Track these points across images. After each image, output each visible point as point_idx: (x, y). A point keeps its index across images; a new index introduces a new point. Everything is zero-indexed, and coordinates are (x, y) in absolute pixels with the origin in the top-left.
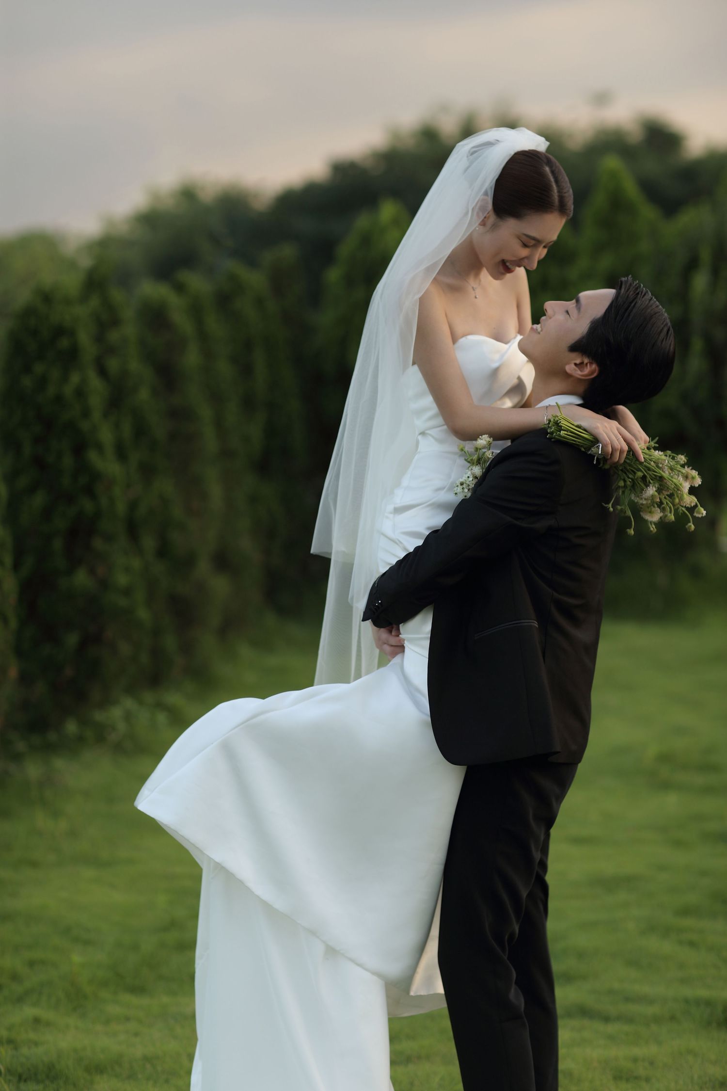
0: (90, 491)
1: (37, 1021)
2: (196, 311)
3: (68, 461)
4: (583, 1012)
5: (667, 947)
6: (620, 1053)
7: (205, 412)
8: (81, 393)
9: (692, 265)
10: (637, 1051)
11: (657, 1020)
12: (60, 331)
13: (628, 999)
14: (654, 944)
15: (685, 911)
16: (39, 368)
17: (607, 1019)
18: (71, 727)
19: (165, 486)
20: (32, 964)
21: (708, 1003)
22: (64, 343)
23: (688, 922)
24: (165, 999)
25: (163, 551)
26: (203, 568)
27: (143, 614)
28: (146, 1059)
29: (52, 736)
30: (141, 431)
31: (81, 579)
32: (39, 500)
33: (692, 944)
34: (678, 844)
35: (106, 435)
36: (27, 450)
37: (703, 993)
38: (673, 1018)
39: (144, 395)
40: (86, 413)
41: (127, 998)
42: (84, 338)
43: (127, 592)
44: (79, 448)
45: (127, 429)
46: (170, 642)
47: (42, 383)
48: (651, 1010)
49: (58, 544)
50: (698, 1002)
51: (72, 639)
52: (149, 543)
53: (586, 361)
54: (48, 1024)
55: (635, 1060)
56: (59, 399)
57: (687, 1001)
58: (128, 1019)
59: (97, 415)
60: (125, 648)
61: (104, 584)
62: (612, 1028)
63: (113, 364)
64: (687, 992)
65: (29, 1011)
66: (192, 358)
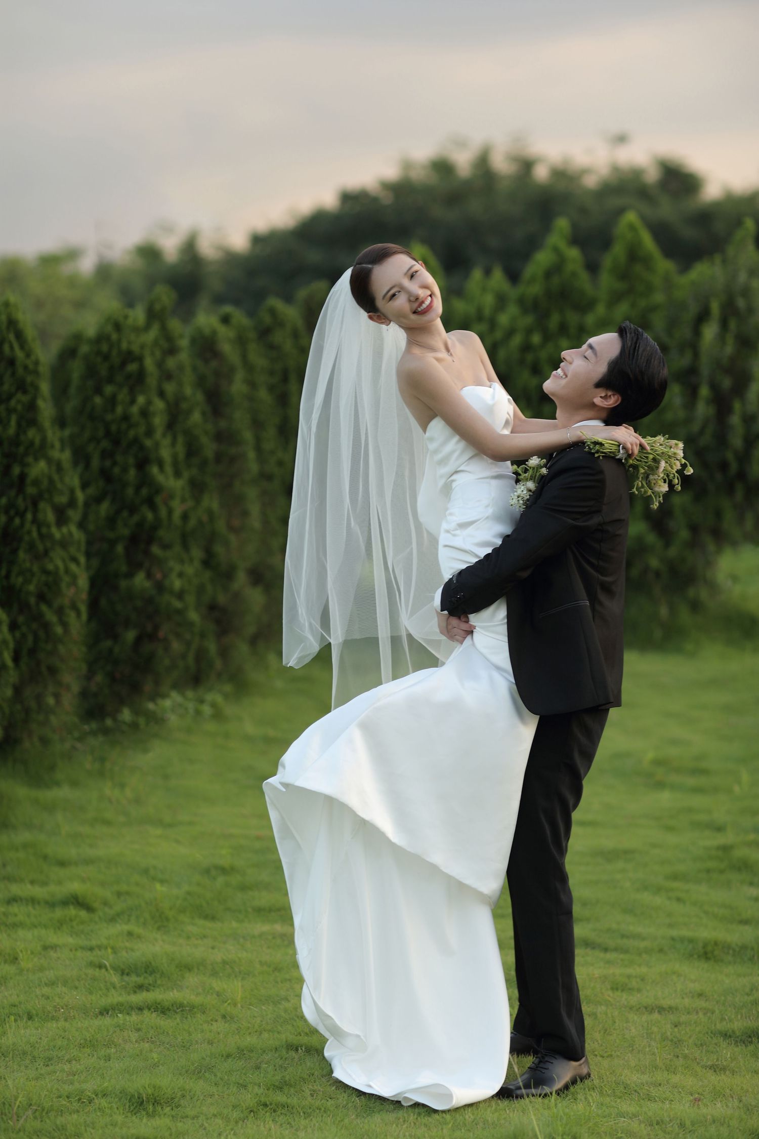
0: (150, 503)
1: (130, 934)
2: (241, 341)
3: (132, 473)
4: (588, 944)
5: (658, 900)
6: (617, 972)
7: (248, 435)
8: (145, 413)
9: (703, 317)
10: (629, 971)
11: (648, 951)
12: (129, 357)
13: (623, 936)
14: (646, 897)
15: (675, 877)
16: (109, 389)
17: (606, 950)
18: (126, 715)
19: (212, 502)
20: (119, 894)
21: (691, 941)
22: (132, 367)
23: (675, 885)
24: (235, 924)
25: (208, 562)
26: (241, 578)
27: (194, 616)
28: (224, 962)
29: (109, 722)
30: (192, 450)
31: (140, 580)
32: (104, 508)
33: (679, 900)
34: (670, 829)
35: (166, 453)
36: (95, 463)
37: (685, 933)
38: (661, 951)
39: (196, 417)
40: (150, 433)
41: (201, 922)
42: (149, 364)
43: (180, 595)
44: (142, 464)
45: (180, 449)
46: (212, 647)
47: (112, 402)
48: (643, 944)
49: (120, 549)
50: (682, 940)
51: (130, 635)
52: (197, 553)
53: (610, 393)
54: (139, 937)
55: (629, 977)
56: (126, 418)
57: (673, 939)
58: (205, 937)
59: (158, 434)
60: (176, 646)
61: (160, 587)
62: (610, 956)
63: (170, 388)
64: (675, 933)
65: (121, 927)
66: (238, 387)
